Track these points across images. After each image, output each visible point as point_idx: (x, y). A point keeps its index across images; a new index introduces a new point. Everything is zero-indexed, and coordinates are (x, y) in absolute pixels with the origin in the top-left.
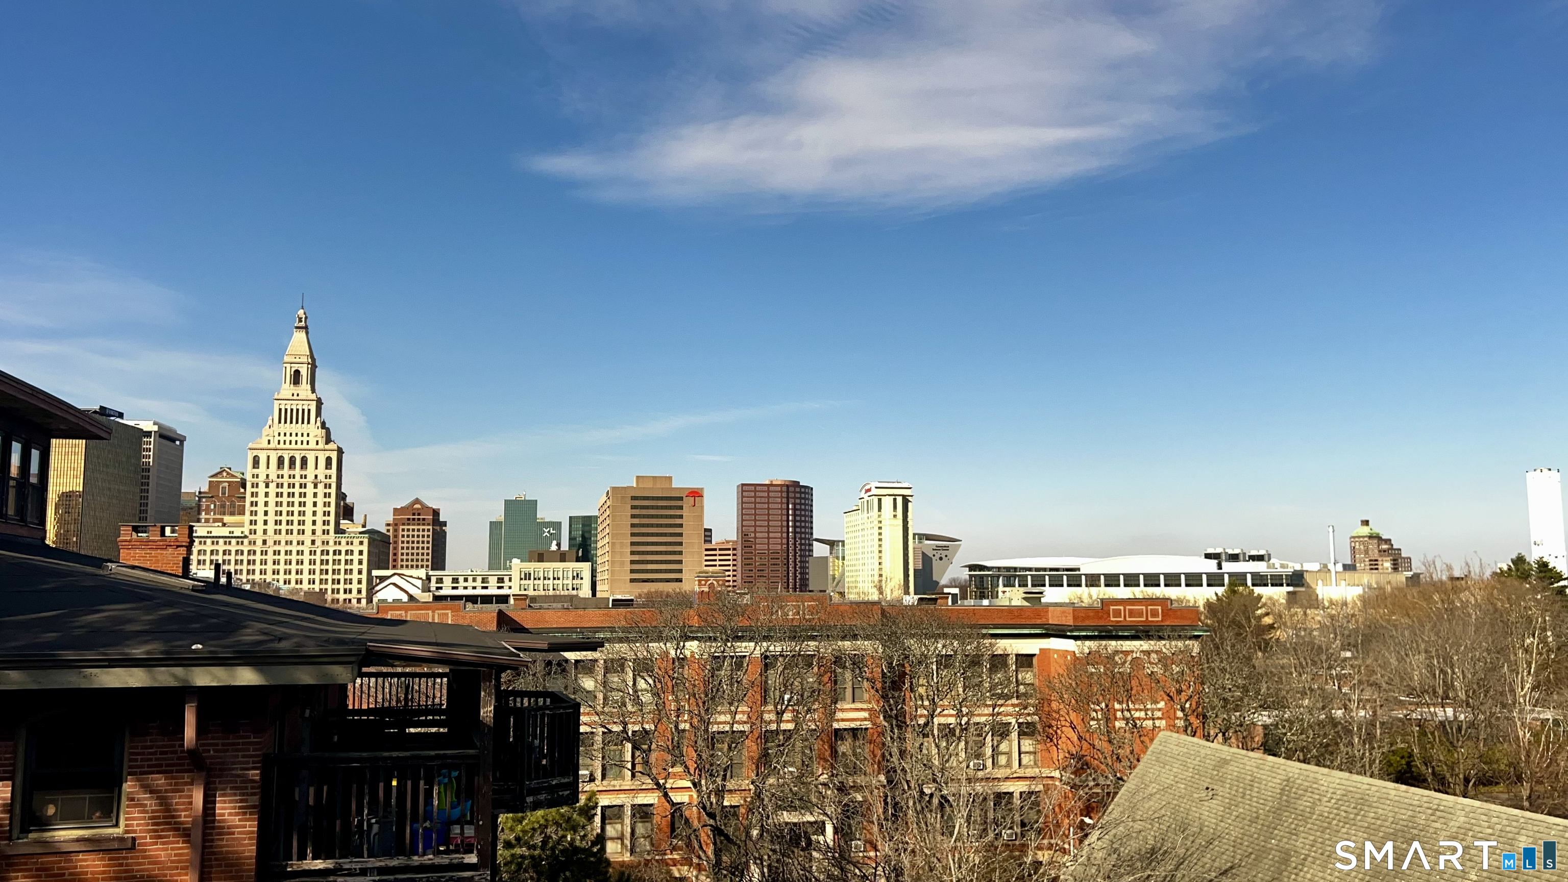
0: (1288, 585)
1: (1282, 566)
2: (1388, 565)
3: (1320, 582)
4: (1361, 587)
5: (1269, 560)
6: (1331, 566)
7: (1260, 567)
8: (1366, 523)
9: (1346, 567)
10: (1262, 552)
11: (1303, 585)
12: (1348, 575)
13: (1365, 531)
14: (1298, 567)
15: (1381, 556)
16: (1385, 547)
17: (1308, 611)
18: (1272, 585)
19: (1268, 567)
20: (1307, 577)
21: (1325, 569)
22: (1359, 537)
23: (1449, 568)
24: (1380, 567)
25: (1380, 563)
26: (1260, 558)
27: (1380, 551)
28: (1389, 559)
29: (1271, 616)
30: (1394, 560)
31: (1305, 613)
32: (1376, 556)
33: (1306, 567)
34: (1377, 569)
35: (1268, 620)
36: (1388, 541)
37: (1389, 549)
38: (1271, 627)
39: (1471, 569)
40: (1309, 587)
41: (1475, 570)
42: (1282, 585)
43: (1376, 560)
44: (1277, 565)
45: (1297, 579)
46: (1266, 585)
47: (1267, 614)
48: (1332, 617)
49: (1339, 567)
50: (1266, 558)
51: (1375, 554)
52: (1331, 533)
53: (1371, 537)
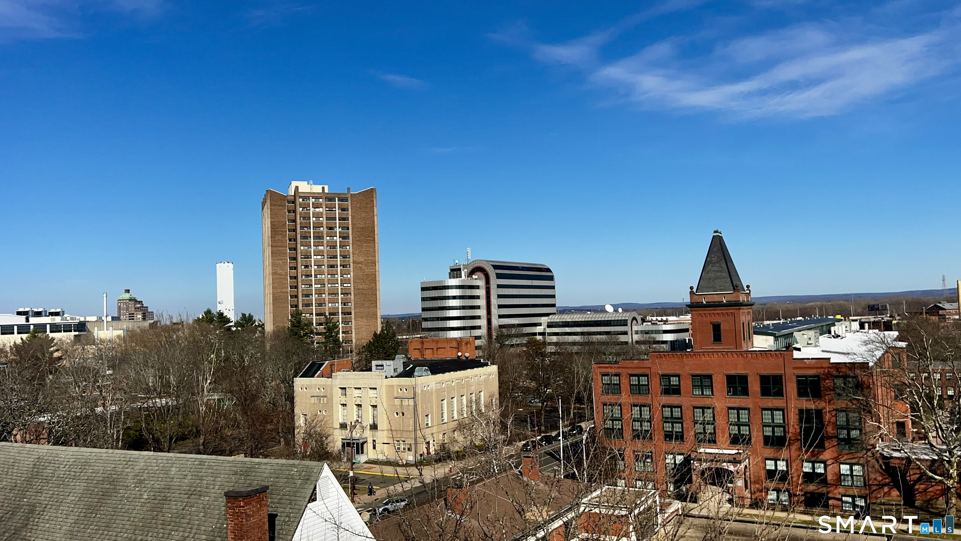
0: (75, 331)
1: (72, 319)
2: (140, 316)
3: (96, 328)
4: (122, 331)
5: (63, 314)
6: (104, 318)
7: (58, 320)
8: (128, 291)
9: (113, 318)
10: (58, 310)
11: (85, 331)
12: (115, 323)
13: (127, 296)
14: (82, 319)
15: (136, 311)
16: (138, 306)
17: (86, 347)
18: (64, 331)
19: (62, 320)
20: (88, 325)
21: (100, 320)
22: (123, 300)
23: (171, 318)
24: (135, 318)
25: (135, 315)
26: (57, 314)
27: (135, 308)
28: (140, 313)
29: (60, 352)
30: (144, 314)
31: (84, 349)
32: (133, 312)
33: (88, 319)
34: (133, 319)
35: (56, 355)
36: (140, 302)
37: (141, 307)
38: (60, 358)
39: (182, 318)
40: (89, 331)
41: (184, 318)
42: (71, 331)
43: (133, 314)
44: (68, 318)
45: (81, 327)
46: (60, 331)
47: (57, 350)
48: (100, 350)
49: (109, 319)
50: (61, 314)
51: (132, 310)
52: (105, 298)
53: (130, 300)
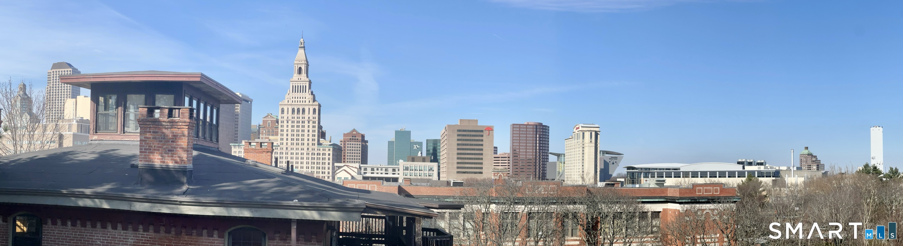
0: (773, 177)
1: (771, 168)
2: (815, 167)
3: (787, 175)
4: (804, 178)
5: (765, 165)
6: (792, 168)
7: (762, 168)
8: (807, 148)
9: (798, 169)
10: (762, 161)
11: (779, 177)
12: (799, 172)
13: (806, 152)
14: (777, 168)
15: (812, 163)
16: (814, 159)
17: (782, 189)
18: (766, 177)
19: (765, 168)
20: (782, 173)
21: (789, 169)
22: (804, 155)
23: (841, 169)
24: (812, 168)
25: (812, 167)
26: (761, 164)
27: (812, 161)
28: (815, 165)
29: (765, 191)
30: (818, 165)
31: (780, 190)
32: (810, 163)
33: (782, 168)
34: (810, 169)
35: (764, 193)
36: (815, 157)
37: (816, 160)
38: (765, 196)
39: (849, 170)
40: (782, 177)
41: (850, 170)
42: (770, 177)
43: (810, 165)
44: (769, 167)
45: (777, 174)
46: (763, 177)
47: (764, 190)
48: (791, 191)
49: (795, 169)
50: (764, 164)
51: (810, 162)
52: (792, 153)
53: (808, 155)
